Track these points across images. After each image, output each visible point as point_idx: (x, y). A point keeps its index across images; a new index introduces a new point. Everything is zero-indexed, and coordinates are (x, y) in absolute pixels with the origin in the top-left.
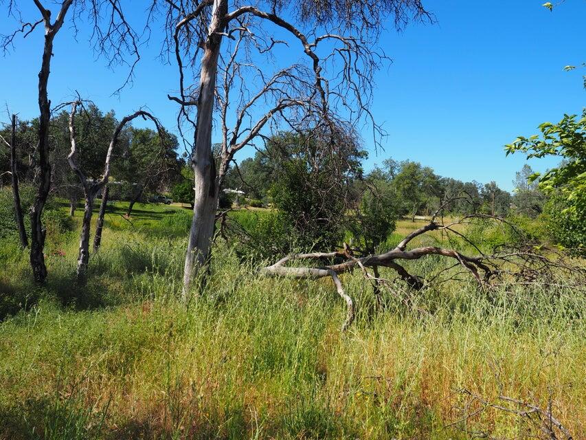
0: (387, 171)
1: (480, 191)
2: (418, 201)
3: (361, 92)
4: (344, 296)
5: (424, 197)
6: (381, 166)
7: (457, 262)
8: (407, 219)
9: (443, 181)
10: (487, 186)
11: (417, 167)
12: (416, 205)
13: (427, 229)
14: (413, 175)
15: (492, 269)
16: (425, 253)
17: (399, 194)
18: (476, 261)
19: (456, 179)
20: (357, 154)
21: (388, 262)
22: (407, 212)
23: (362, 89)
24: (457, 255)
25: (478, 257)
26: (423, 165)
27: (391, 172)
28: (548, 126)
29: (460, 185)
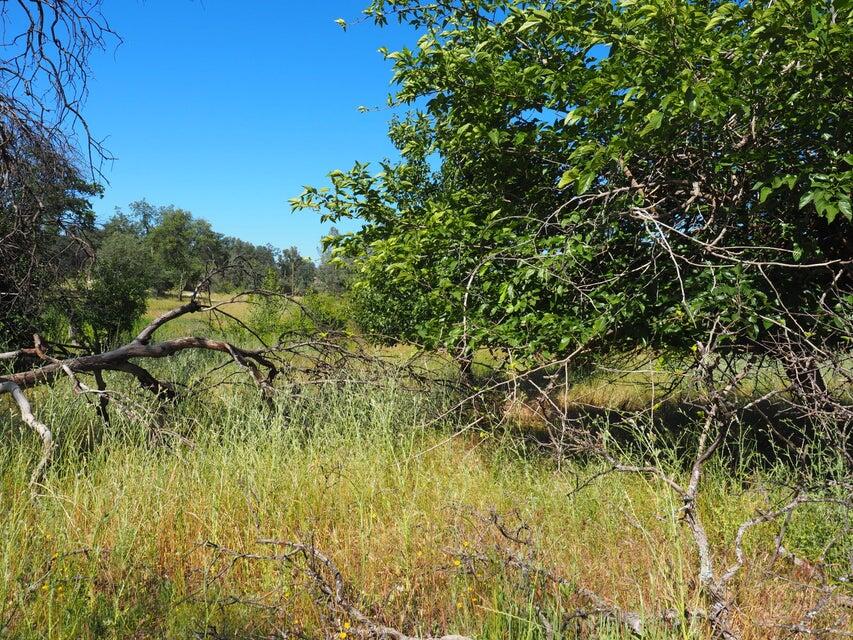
0: (139, 219)
1: (276, 258)
2: (188, 269)
3: (64, 79)
4: (35, 424)
5: (197, 265)
6: (127, 212)
7: (229, 358)
8: (171, 295)
9: (226, 241)
10: (285, 252)
11: (186, 217)
12: (185, 276)
13: (184, 310)
14: (179, 230)
15: (278, 365)
16: (182, 347)
17: (157, 257)
18: (256, 356)
19: (245, 240)
20: (84, 188)
21: (120, 363)
22: (170, 286)
23: (65, 74)
24: (229, 348)
25: (259, 349)
26: (196, 216)
27: (145, 223)
28: (338, 175)
29: (250, 249)
